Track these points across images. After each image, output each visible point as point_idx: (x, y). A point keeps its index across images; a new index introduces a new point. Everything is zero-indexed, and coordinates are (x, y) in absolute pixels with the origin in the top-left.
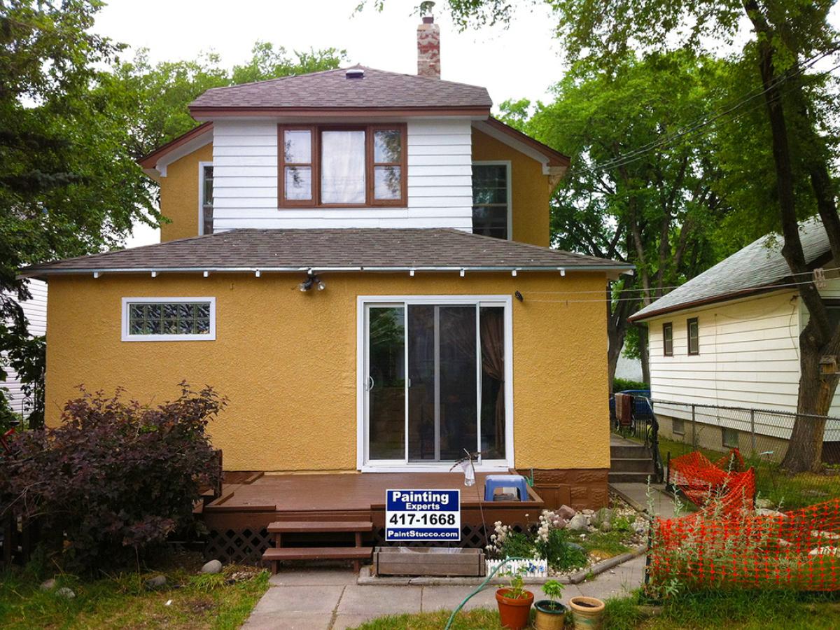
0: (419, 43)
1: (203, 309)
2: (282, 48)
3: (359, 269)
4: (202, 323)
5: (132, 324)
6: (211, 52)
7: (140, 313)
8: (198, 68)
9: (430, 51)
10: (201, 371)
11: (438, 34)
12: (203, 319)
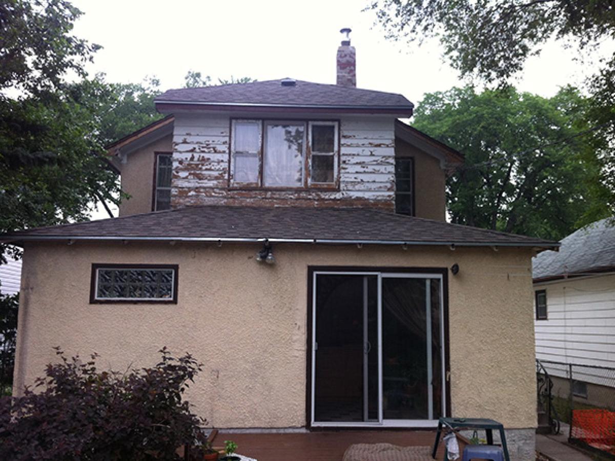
0: (338, 61)
1: (166, 276)
2: (208, 77)
3: (312, 241)
4: (165, 288)
5: (100, 288)
6: (153, 78)
7: (108, 278)
8: (143, 90)
9: (348, 68)
10: (162, 333)
11: (354, 54)
12: (167, 284)
